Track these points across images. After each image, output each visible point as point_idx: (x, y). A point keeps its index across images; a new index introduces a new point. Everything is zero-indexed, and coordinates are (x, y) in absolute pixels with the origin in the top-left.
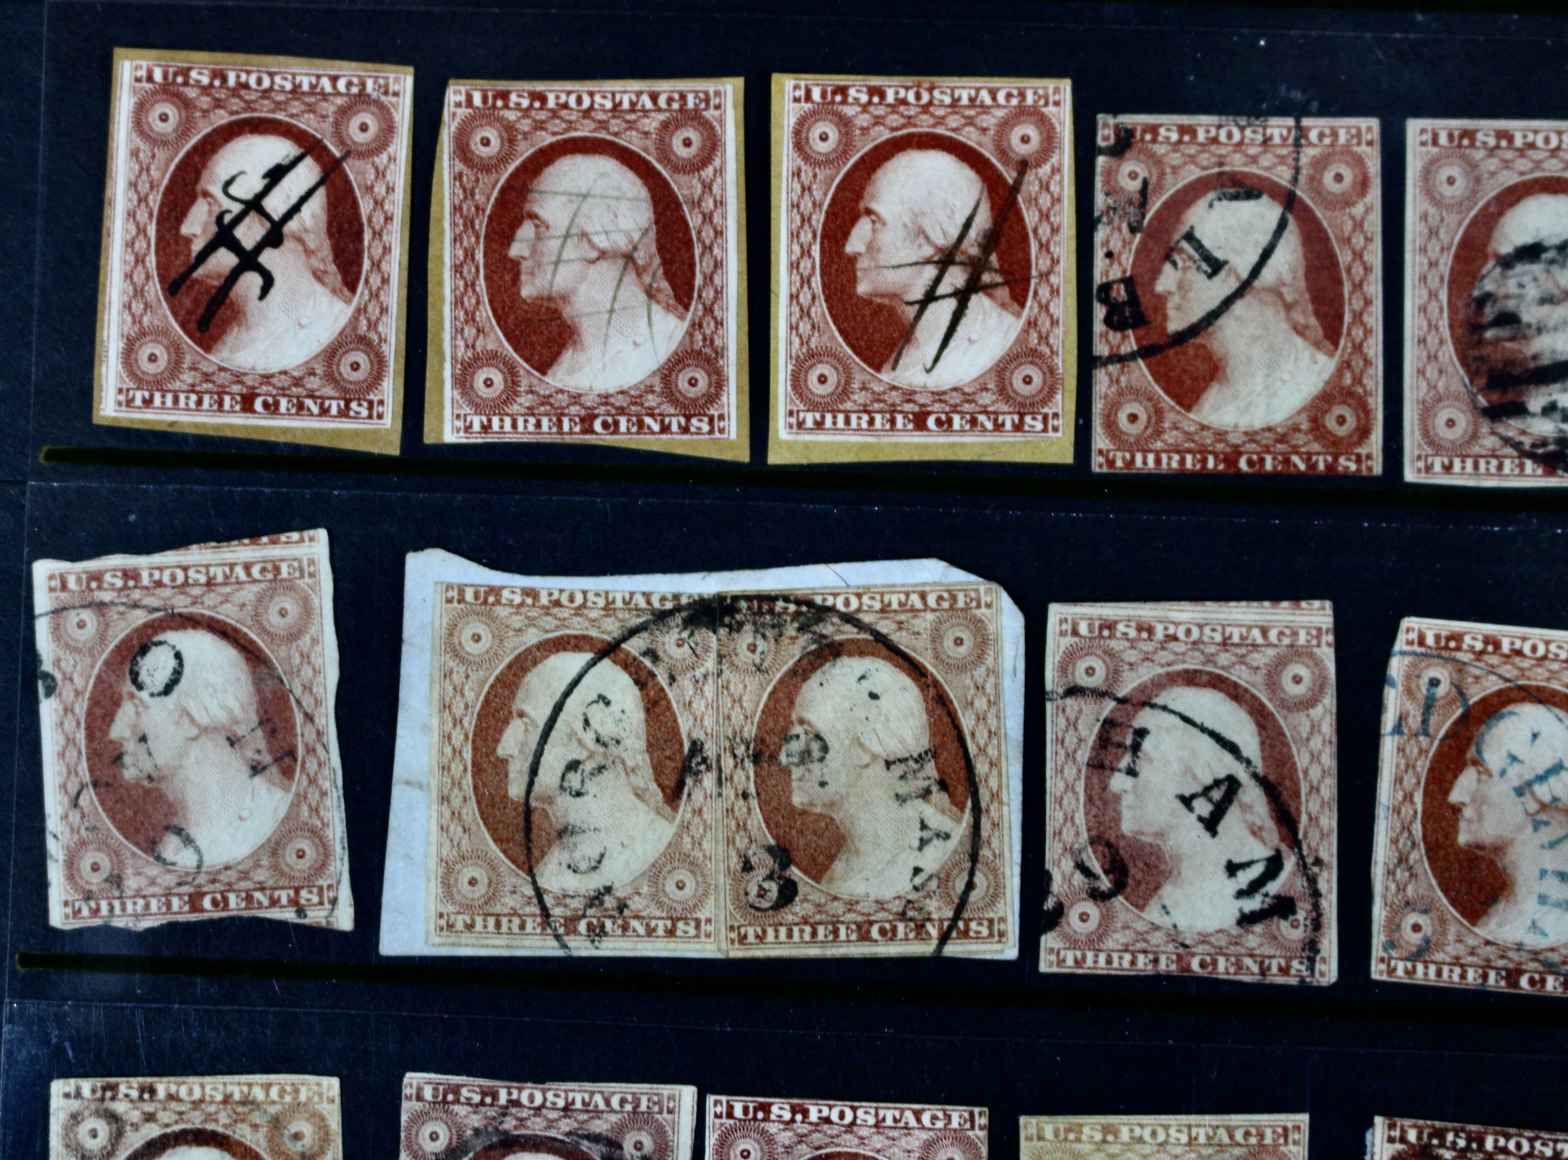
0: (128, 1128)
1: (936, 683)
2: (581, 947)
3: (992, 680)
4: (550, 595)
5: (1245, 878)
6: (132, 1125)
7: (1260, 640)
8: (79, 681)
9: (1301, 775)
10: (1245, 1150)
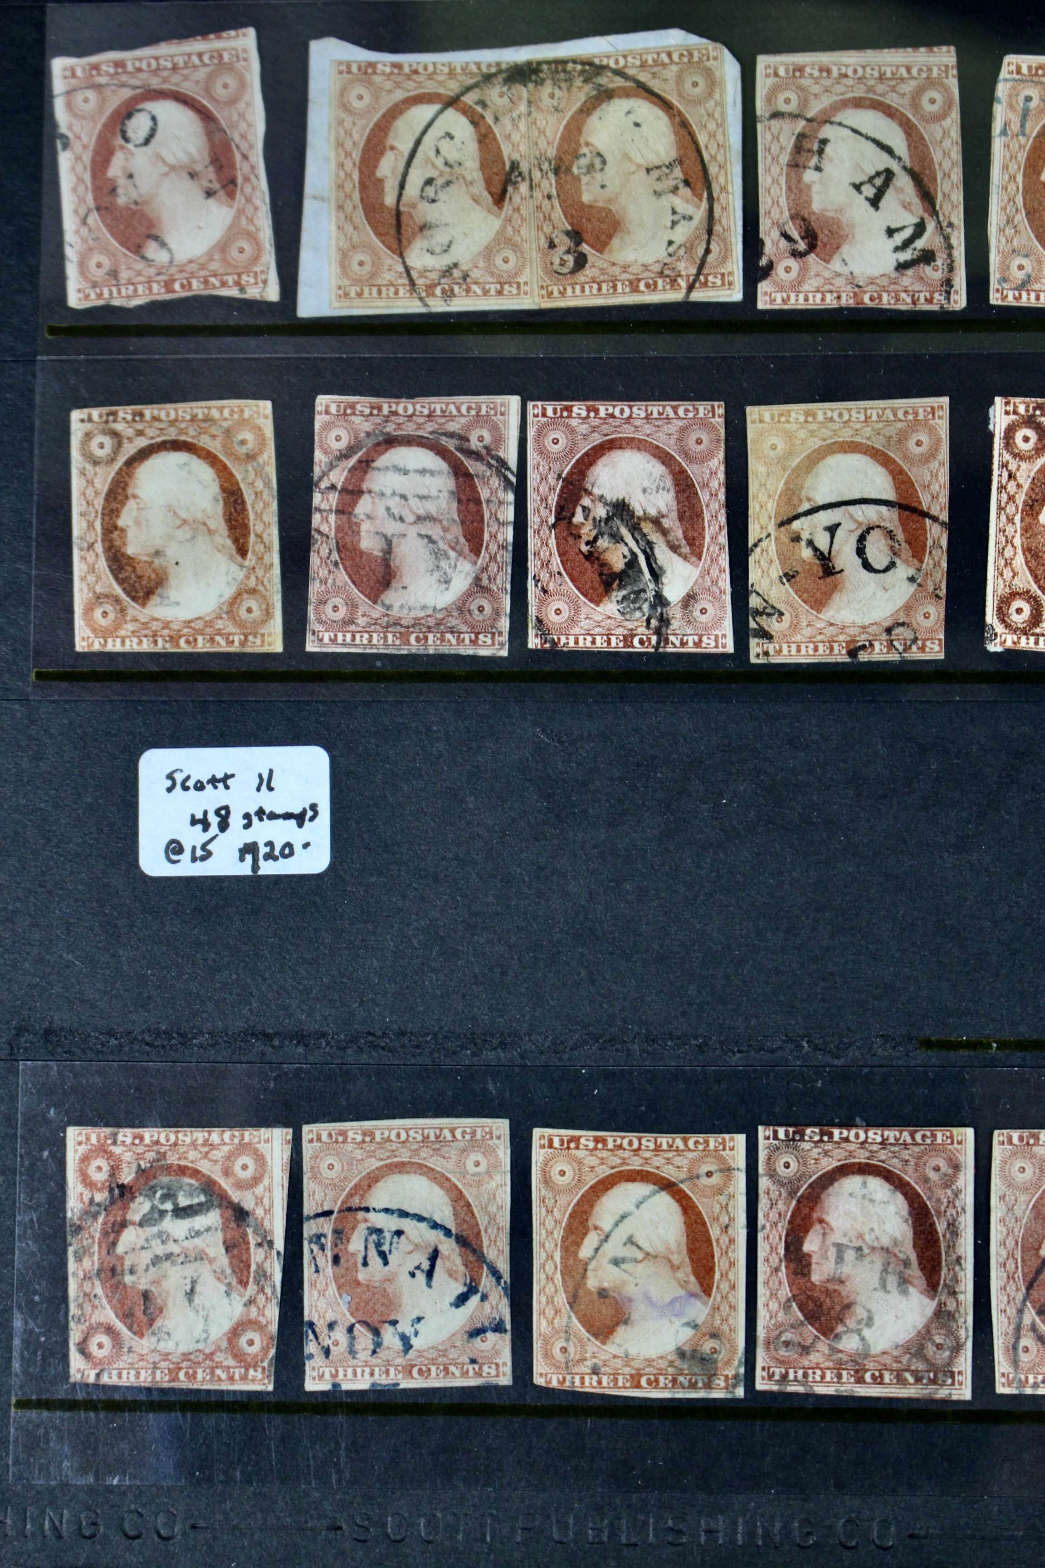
0: (125, 441)
1: (680, 113)
2: (438, 306)
3: (719, 109)
4: (411, 66)
5: (899, 238)
6: (128, 438)
7: (905, 75)
8: (85, 139)
9: (937, 167)
10: (905, 424)
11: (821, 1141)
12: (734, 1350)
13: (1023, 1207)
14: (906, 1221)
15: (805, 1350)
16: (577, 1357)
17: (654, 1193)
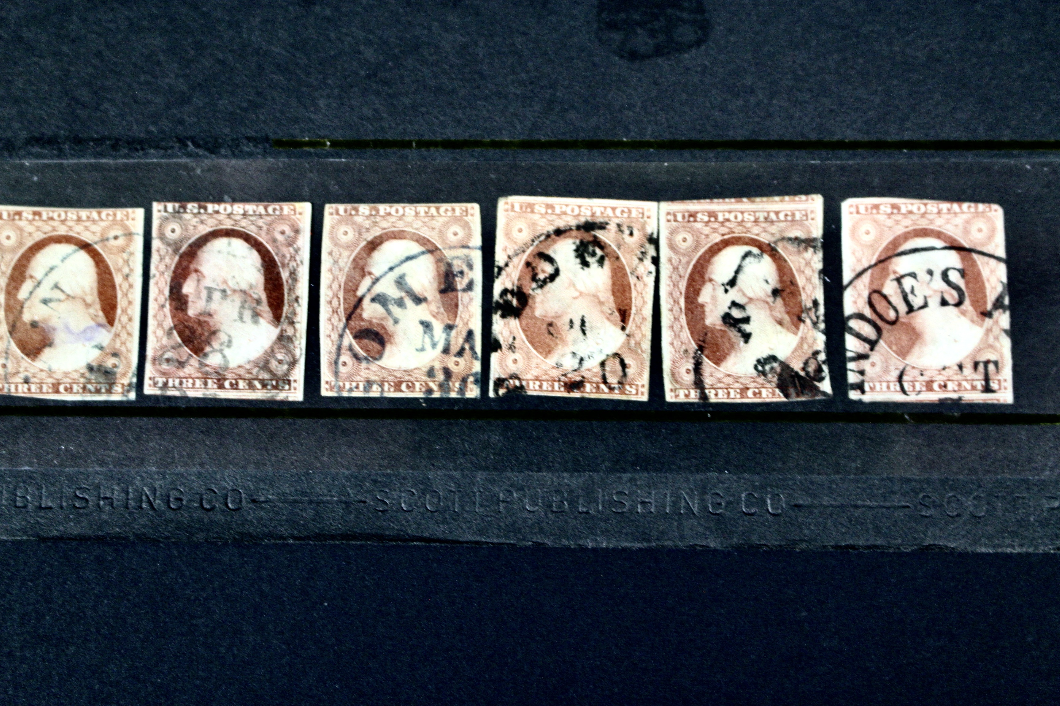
11: (199, 213)
12: (129, 366)
13: (345, 260)
14: (259, 271)
15: (181, 364)
16: (14, 371)
17: (75, 251)
